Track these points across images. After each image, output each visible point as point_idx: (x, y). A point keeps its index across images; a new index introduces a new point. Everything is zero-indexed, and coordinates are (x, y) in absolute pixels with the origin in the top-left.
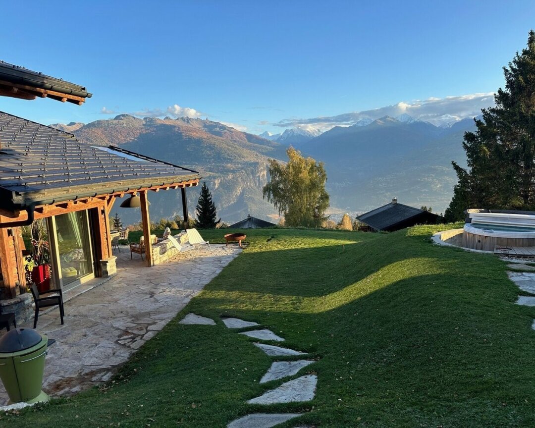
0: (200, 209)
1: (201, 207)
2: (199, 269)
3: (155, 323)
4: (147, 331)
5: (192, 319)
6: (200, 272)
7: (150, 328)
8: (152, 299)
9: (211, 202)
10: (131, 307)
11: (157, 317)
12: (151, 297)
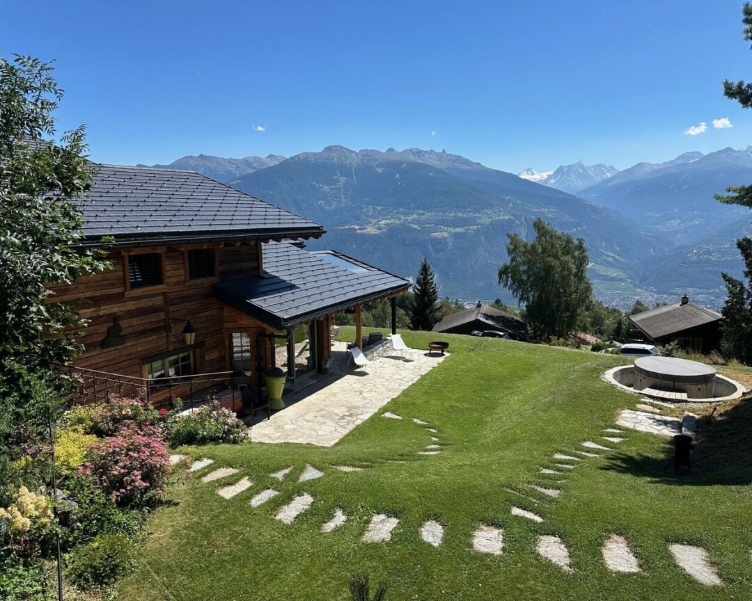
0: (418, 289)
1: (419, 288)
2: (400, 375)
3: (362, 414)
4: (357, 419)
5: (388, 415)
6: (400, 377)
7: (359, 417)
8: (361, 396)
9: (432, 283)
10: (345, 401)
11: (364, 410)
12: (360, 394)
